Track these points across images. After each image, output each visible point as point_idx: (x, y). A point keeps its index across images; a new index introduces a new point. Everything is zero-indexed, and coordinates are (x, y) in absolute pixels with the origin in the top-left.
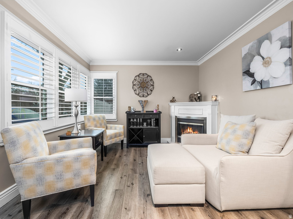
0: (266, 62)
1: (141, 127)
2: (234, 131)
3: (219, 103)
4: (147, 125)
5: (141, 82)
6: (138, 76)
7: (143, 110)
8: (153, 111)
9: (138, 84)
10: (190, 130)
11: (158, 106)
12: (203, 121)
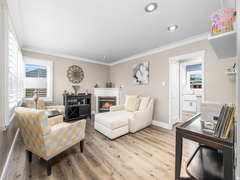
0: (142, 74)
1: (76, 105)
2: (133, 102)
3: (122, 89)
4: (81, 103)
5: (75, 72)
6: (72, 67)
7: (76, 93)
8: (85, 94)
9: (73, 73)
10: (107, 104)
11: (87, 90)
12: (114, 98)
